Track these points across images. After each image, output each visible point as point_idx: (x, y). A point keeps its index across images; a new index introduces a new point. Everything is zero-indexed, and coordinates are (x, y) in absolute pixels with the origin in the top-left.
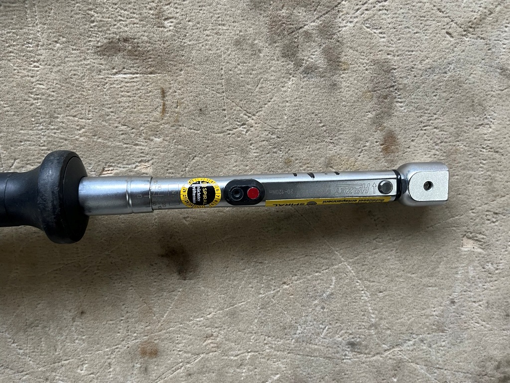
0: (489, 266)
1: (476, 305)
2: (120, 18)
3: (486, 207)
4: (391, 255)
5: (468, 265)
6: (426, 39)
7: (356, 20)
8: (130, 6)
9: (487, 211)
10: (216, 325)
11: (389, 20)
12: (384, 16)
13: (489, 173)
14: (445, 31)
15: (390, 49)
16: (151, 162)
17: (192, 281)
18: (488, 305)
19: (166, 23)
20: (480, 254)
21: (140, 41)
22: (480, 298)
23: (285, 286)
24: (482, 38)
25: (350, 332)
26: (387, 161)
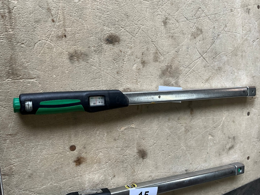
0: (215, 142)
1: (213, 153)
2: (127, 82)
3: (213, 126)
4: (194, 142)
5: (210, 142)
6: (198, 84)
7: (183, 80)
8: (129, 79)
9: (213, 127)
10: (152, 172)
11: (190, 80)
12: (189, 79)
13: (213, 117)
14: (201, 82)
15: (191, 87)
16: (134, 124)
17: (146, 159)
18: (215, 152)
19: (139, 83)
20: (212, 139)
21: (132, 89)
22: (213, 151)
23: (170, 156)
24: (209, 83)
25: (185, 167)
26: (191, 116)
